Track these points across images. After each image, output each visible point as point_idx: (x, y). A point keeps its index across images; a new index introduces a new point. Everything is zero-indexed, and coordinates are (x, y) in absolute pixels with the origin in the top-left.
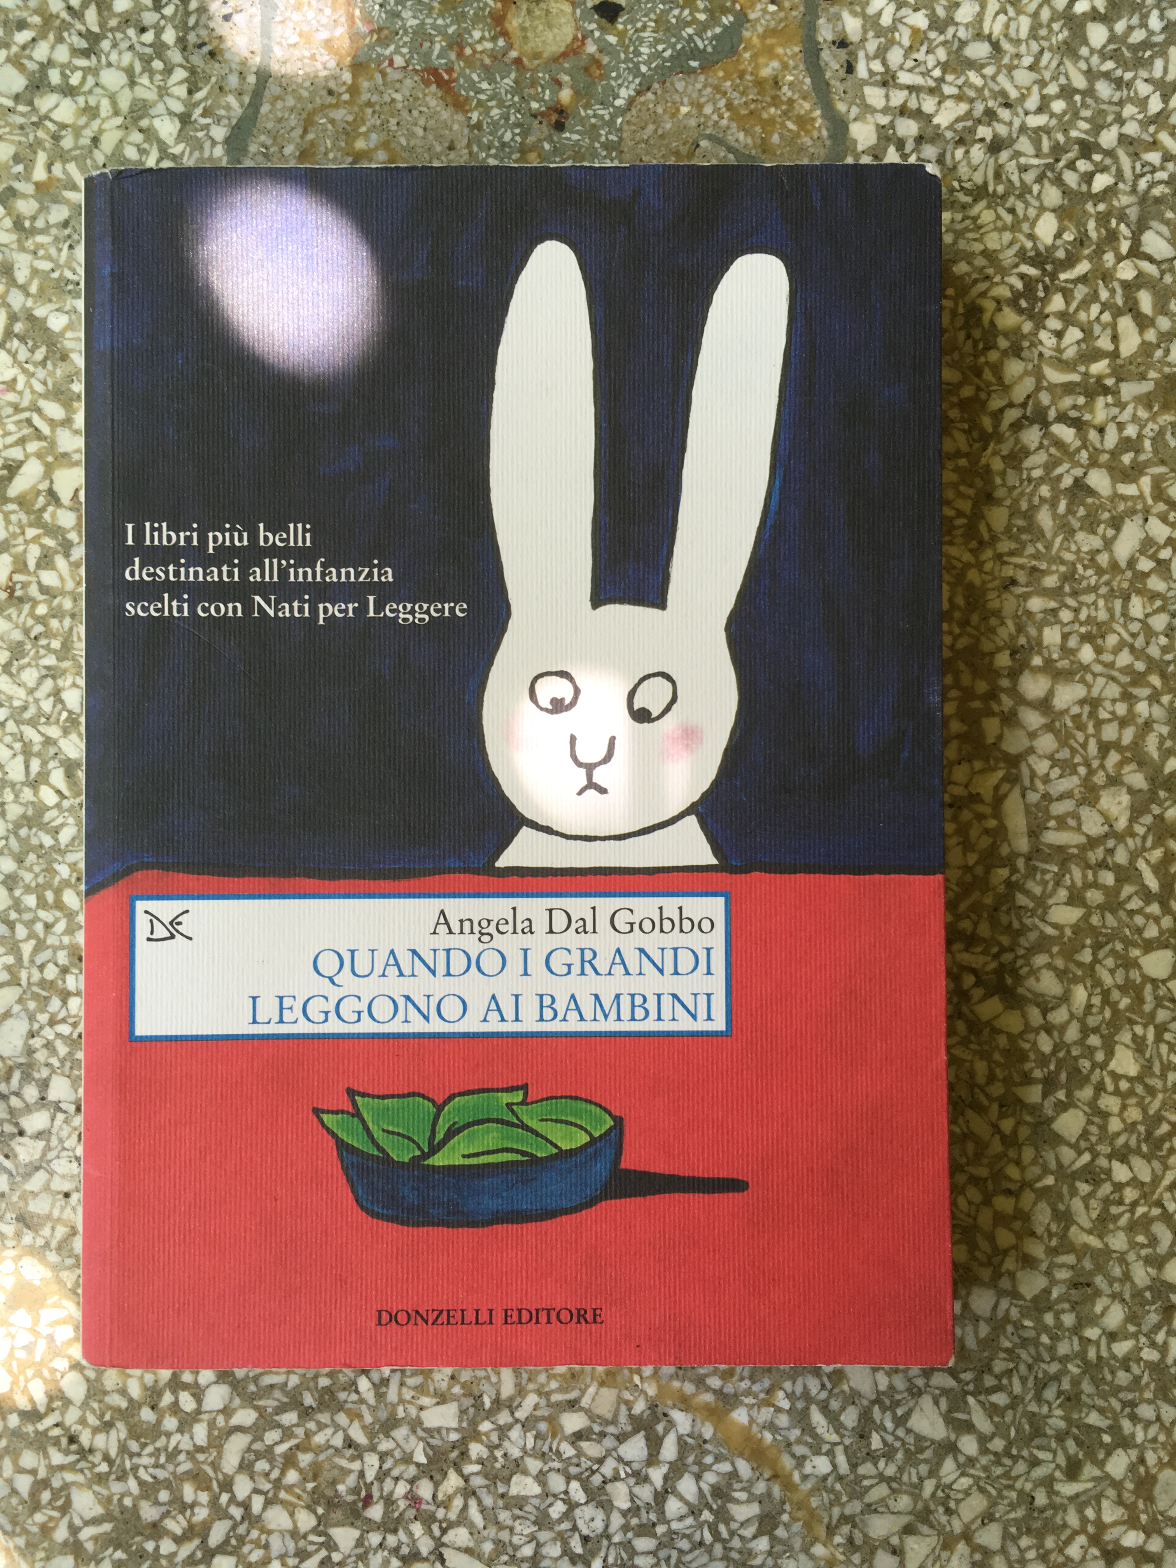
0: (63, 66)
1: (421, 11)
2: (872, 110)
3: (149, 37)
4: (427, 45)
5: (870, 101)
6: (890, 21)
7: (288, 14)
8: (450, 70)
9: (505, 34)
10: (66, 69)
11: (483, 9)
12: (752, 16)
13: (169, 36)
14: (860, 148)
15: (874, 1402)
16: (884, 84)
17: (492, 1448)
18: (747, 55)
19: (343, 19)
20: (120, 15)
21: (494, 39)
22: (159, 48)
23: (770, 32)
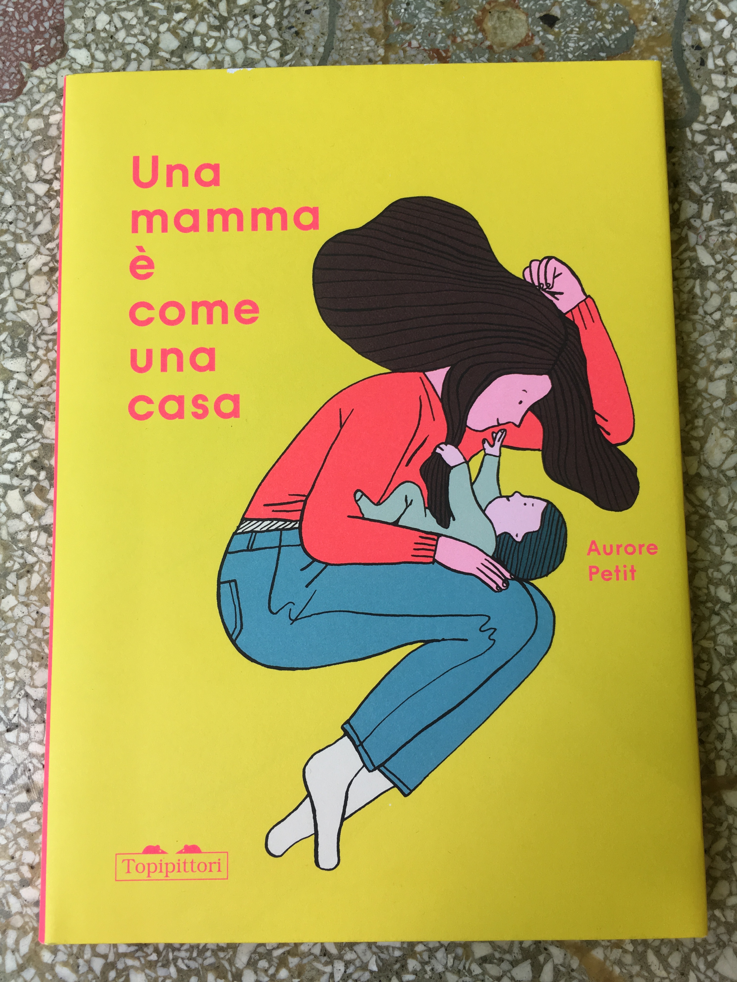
0: (203, 36)
1: (430, 14)
2: (716, 88)
3: (258, 21)
4: (433, 35)
5: (715, 83)
6: (729, 36)
7: (347, 11)
8: (446, 51)
9: (483, 31)
10: (204, 37)
11: (470, 15)
12: (641, 28)
13: (271, 21)
14: (708, 111)
15: (692, 950)
16: (724, 73)
17: (424, 963)
18: (637, 51)
19: (381, 17)
20: (241, 6)
21: (476, 33)
22: (264, 28)
23: (652, 38)
